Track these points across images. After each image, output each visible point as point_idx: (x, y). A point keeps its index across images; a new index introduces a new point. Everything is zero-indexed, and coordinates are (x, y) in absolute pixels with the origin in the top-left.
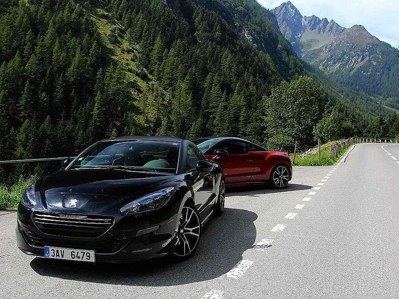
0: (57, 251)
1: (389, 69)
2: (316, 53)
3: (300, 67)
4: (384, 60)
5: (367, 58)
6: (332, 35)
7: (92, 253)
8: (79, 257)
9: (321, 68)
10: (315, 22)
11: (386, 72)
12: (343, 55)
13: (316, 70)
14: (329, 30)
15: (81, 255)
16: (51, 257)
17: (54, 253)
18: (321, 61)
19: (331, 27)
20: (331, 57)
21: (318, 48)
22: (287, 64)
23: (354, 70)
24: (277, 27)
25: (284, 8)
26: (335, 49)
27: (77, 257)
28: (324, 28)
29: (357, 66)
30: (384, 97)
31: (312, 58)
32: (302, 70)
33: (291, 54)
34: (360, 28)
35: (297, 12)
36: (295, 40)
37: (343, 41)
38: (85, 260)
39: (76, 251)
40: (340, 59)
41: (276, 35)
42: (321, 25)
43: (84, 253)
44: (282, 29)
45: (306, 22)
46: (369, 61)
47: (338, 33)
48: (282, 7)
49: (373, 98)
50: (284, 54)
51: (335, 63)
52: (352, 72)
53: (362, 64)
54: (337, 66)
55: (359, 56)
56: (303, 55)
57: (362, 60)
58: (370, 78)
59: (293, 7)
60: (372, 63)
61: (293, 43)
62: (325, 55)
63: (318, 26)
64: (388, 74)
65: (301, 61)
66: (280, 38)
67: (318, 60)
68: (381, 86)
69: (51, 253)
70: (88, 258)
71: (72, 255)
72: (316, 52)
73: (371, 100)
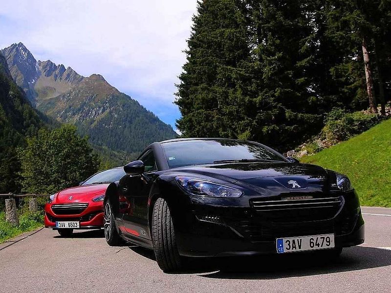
0: (294, 242)
1: (131, 122)
2: (52, 103)
3: (36, 118)
4: (125, 112)
5: (108, 110)
6: (70, 84)
7: (332, 236)
8: (318, 245)
9: (59, 119)
10: (50, 67)
11: (128, 124)
12: (82, 106)
13: (53, 122)
14: (66, 79)
15: (320, 241)
16: (285, 251)
17: (289, 244)
18: (59, 112)
19: (68, 75)
20: (70, 107)
21: (55, 97)
22: (20, 114)
23: (96, 123)
24: (7, 71)
25: (14, 50)
26: (74, 99)
27: (316, 245)
28: (61, 76)
29: (98, 118)
30: (128, 152)
31: (48, 109)
32: (38, 121)
33: (25, 103)
34: (99, 78)
35: (30, 55)
36: (28, 86)
37: (82, 91)
38: (325, 247)
39: (315, 237)
40: (79, 110)
41: (6, 79)
42: (57, 71)
43: (324, 238)
44: (13, 73)
45: (40, 68)
46: (110, 112)
47: (76, 81)
48: (13, 48)
49: (116, 153)
50: (17, 102)
51: (74, 114)
52: (93, 125)
53: (103, 116)
54: (77, 117)
55: (100, 107)
56: (38, 105)
57: (103, 112)
58: (112, 131)
59: (25, 49)
60: (114, 116)
61: (25, 90)
62: (62, 105)
63: (54, 73)
64: (130, 127)
65: (37, 111)
66: (11, 83)
67: (55, 110)
68: (124, 141)
69: (286, 245)
70: (328, 244)
71: (311, 243)
72: (52, 101)
73: (115, 156)
